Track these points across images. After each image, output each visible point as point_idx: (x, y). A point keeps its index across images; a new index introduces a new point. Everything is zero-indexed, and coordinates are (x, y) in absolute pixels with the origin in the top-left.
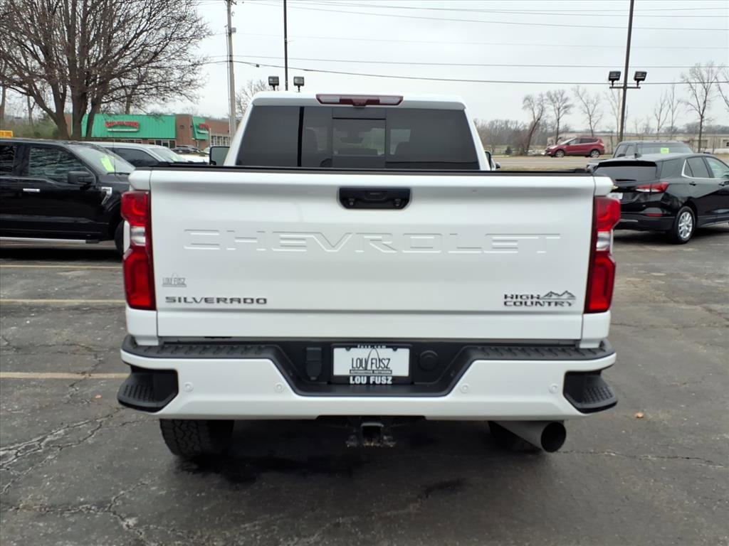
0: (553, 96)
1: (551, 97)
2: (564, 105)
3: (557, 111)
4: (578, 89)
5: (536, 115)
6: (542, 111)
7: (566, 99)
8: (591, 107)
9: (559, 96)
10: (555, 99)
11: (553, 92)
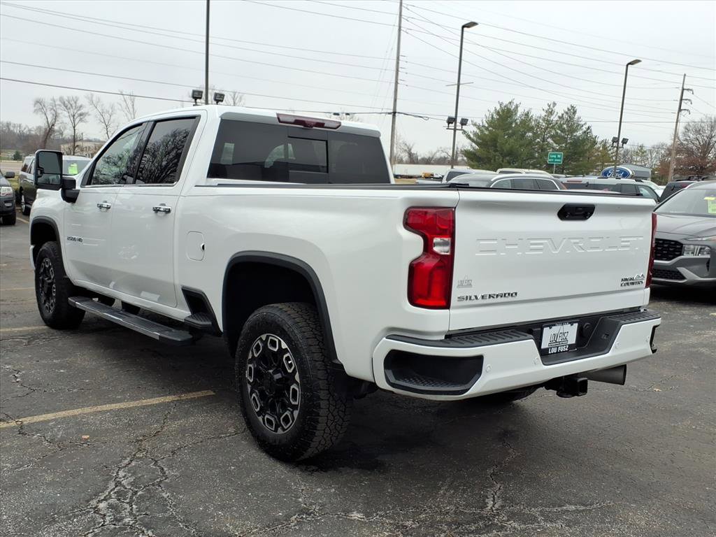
0: (66, 102)
1: (64, 103)
2: (79, 112)
3: (72, 118)
4: (92, 98)
5: (50, 120)
6: (56, 116)
7: (81, 106)
8: (107, 116)
9: (72, 102)
10: (69, 106)
11: (66, 98)
